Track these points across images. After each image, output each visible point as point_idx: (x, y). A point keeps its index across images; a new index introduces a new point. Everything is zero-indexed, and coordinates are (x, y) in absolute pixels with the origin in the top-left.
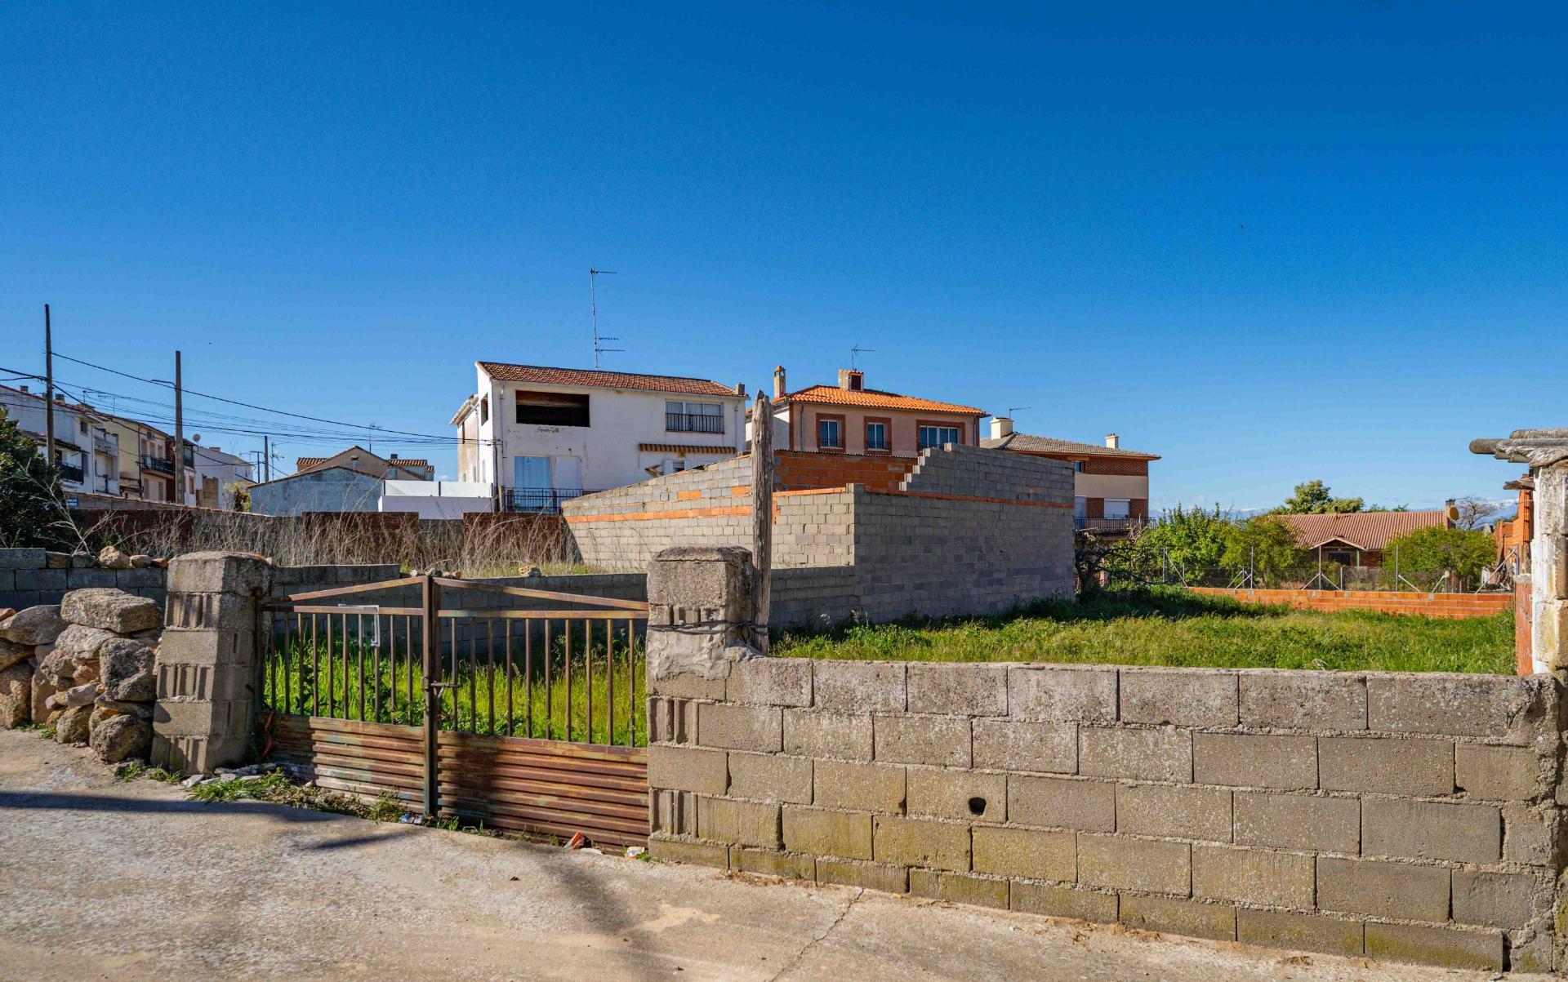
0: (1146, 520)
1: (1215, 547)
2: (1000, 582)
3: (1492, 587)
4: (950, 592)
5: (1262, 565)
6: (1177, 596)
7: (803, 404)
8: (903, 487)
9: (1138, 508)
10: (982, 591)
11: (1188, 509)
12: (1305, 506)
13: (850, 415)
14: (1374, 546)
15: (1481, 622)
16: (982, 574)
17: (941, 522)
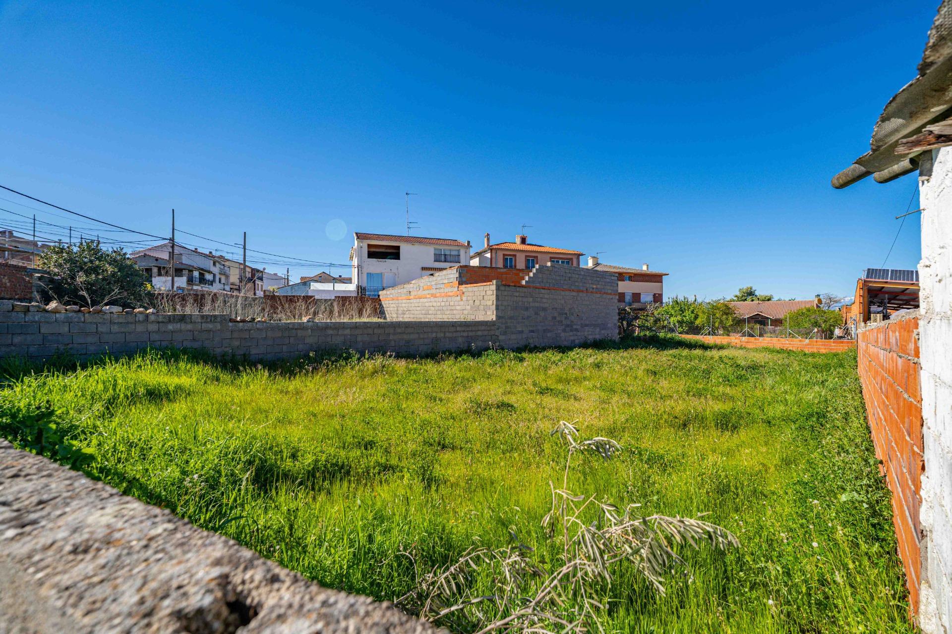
0: (662, 303)
1: (693, 315)
2: (577, 330)
3: (840, 337)
4: (549, 335)
5: (717, 325)
6: (672, 339)
7: (497, 249)
8: (524, 283)
9: (658, 298)
10: (567, 334)
11: (681, 298)
12: (744, 298)
13: (518, 254)
14: (778, 317)
15: (836, 355)
16: (568, 326)
17: (544, 300)
